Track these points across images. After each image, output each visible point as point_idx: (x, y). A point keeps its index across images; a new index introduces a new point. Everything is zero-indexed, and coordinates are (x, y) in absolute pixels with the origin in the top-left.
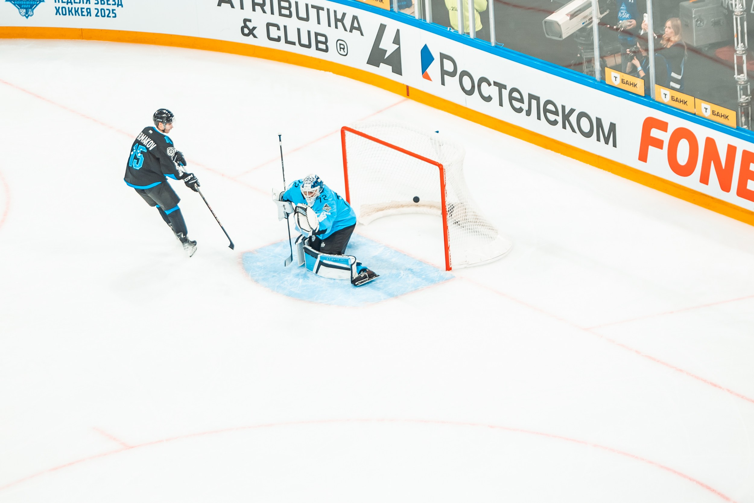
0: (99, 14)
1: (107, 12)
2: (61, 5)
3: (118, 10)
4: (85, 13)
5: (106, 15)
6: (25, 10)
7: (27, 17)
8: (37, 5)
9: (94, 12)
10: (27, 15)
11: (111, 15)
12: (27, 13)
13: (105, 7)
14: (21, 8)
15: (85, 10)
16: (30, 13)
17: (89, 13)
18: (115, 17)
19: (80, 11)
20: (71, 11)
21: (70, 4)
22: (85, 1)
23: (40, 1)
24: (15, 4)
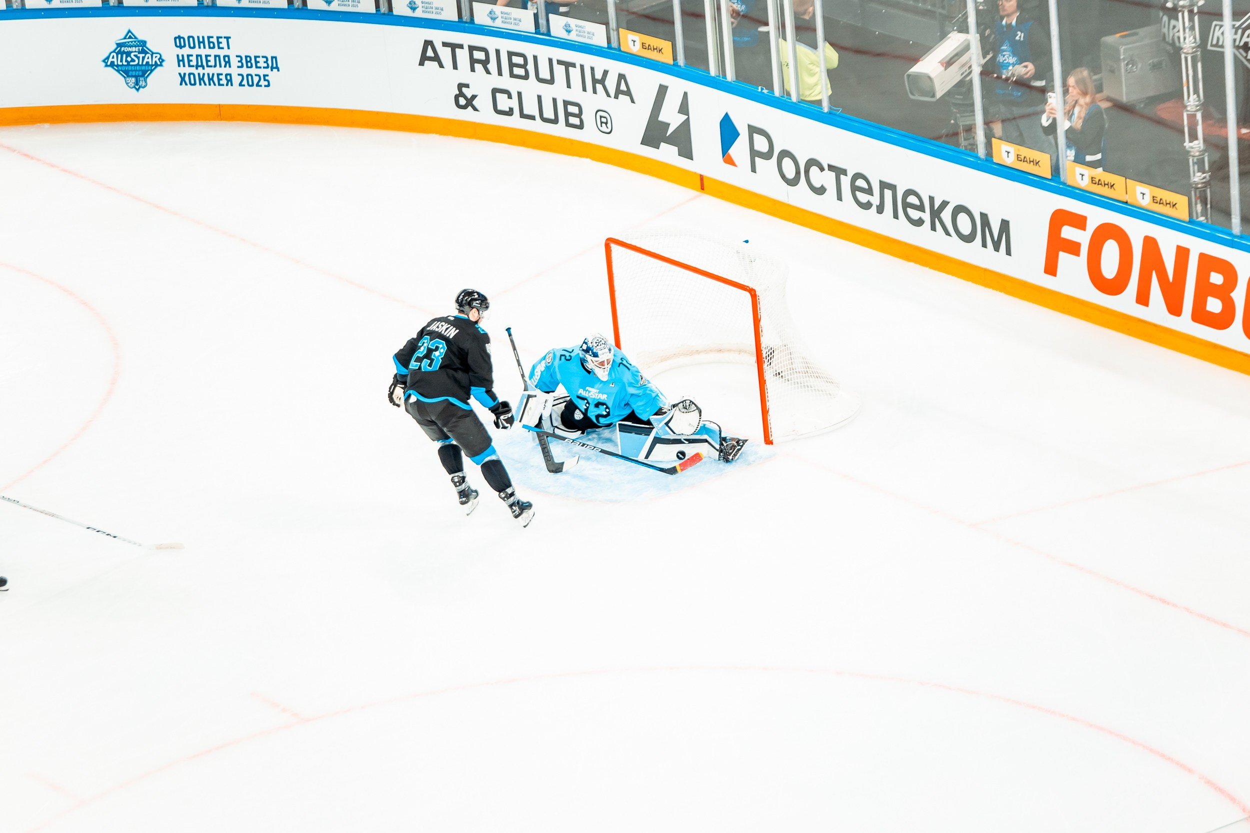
0: (245, 82)
1: (256, 79)
2: (187, 70)
3: (273, 75)
4: (224, 82)
5: (255, 83)
6: (133, 80)
7: (138, 90)
8: (152, 71)
9: (236, 80)
10: (137, 87)
11: (263, 83)
12: (137, 83)
13: (253, 71)
14: (128, 76)
15: (223, 77)
16: (142, 83)
17: (230, 81)
18: (268, 86)
19: (215, 79)
20: (203, 79)
21: (200, 69)
22: (223, 63)
23: (156, 65)
24: (118, 71)
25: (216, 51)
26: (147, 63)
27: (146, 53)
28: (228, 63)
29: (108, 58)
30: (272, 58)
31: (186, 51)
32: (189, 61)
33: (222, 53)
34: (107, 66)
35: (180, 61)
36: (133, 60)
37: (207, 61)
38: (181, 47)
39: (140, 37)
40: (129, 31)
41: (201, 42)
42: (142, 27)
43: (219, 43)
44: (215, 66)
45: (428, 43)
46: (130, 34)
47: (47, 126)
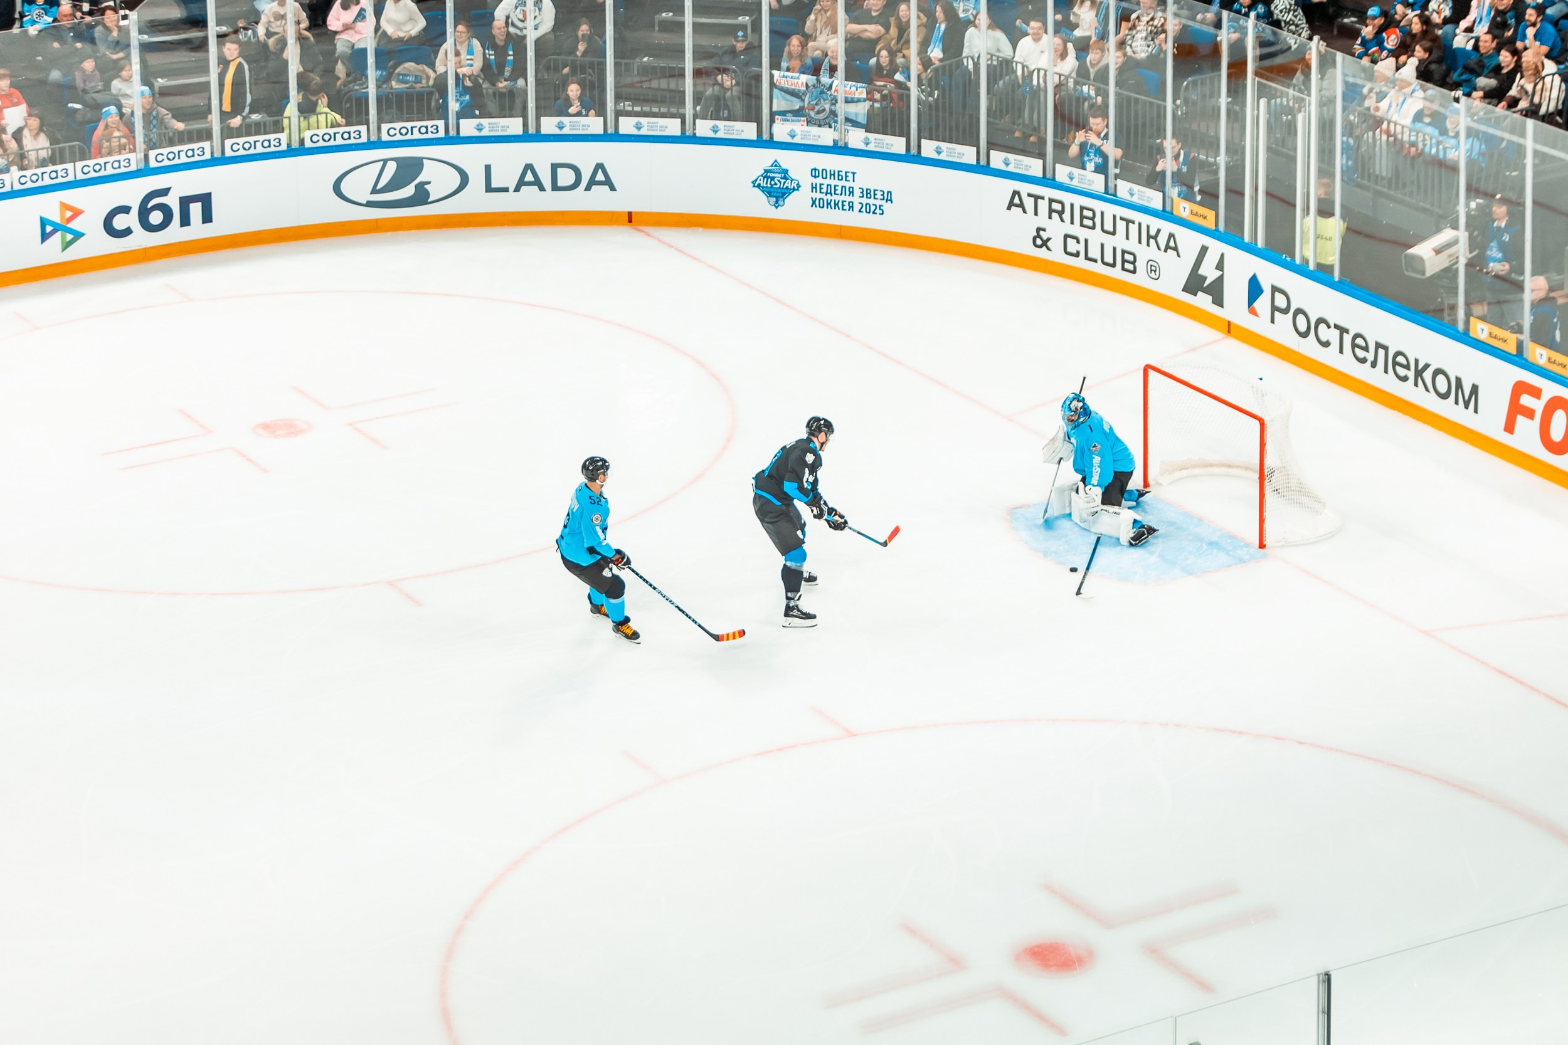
0: (863, 209)
1: (873, 208)
2: (818, 195)
3: (887, 206)
4: (847, 207)
5: (872, 210)
6: (774, 199)
7: (777, 208)
8: (790, 194)
9: (857, 207)
10: (777, 205)
11: (878, 211)
12: (777, 202)
13: (872, 201)
14: (770, 196)
15: (846, 204)
16: (781, 202)
17: (851, 207)
18: (882, 214)
19: (840, 205)
20: (830, 204)
21: (829, 195)
22: (848, 193)
23: (794, 189)
24: (763, 191)
25: (843, 183)
26: (787, 187)
27: (787, 179)
28: (852, 193)
29: (756, 180)
30: (888, 192)
31: (819, 180)
32: (821, 189)
33: (848, 185)
34: (754, 186)
35: (813, 188)
36: (776, 184)
37: (835, 190)
38: (815, 177)
39: (784, 166)
40: (776, 161)
41: (832, 175)
42: (786, 159)
43: (846, 177)
44: (841, 194)
45: (1016, 193)
46: (776, 163)
47: (700, 229)
